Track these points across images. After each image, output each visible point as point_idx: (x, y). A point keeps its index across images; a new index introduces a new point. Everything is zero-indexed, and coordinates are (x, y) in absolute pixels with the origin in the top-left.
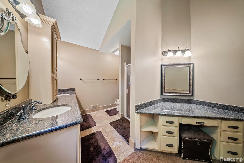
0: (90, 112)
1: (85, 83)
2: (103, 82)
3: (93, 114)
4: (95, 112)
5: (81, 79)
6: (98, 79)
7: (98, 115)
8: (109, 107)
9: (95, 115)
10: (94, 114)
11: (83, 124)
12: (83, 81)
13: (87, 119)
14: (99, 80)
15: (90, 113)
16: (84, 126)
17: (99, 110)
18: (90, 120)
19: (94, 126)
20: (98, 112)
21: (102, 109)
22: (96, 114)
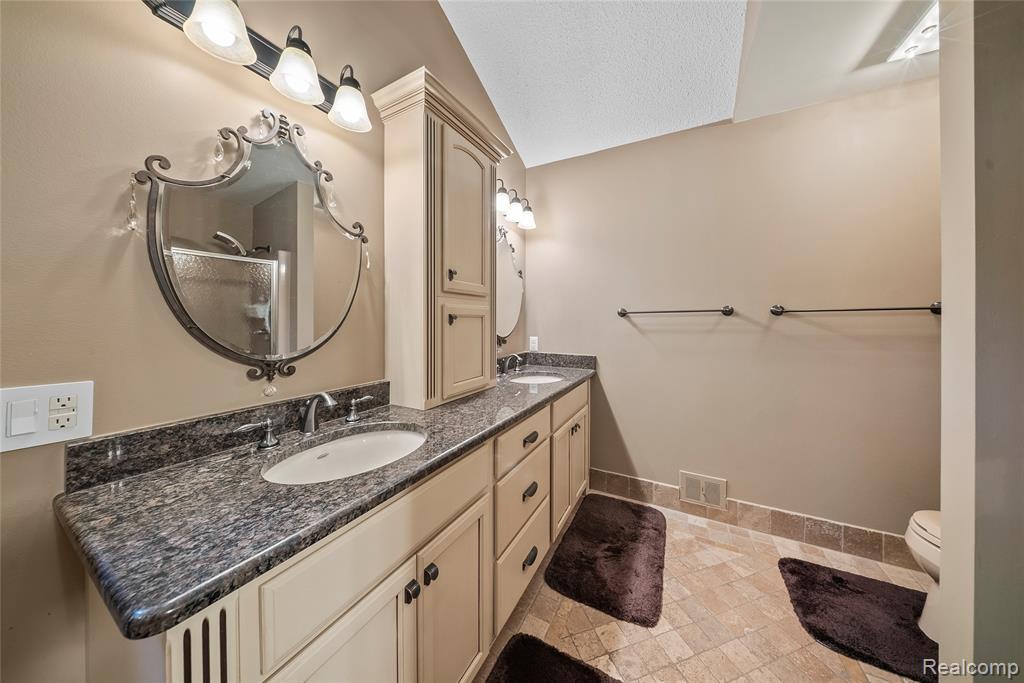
0: (668, 505)
1: (642, 332)
2: (767, 328)
3: (680, 526)
4: (701, 522)
5: (623, 314)
6: (728, 312)
7: (710, 556)
8: (831, 542)
9: (690, 543)
10: (692, 528)
11: (595, 559)
12: (634, 325)
13: (635, 538)
14: (737, 315)
15: (667, 513)
16: (593, 570)
17: (733, 521)
18: (643, 553)
19: (634, 620)
20: (722, 531)
21: (755, 526)
22: (704, 540)
